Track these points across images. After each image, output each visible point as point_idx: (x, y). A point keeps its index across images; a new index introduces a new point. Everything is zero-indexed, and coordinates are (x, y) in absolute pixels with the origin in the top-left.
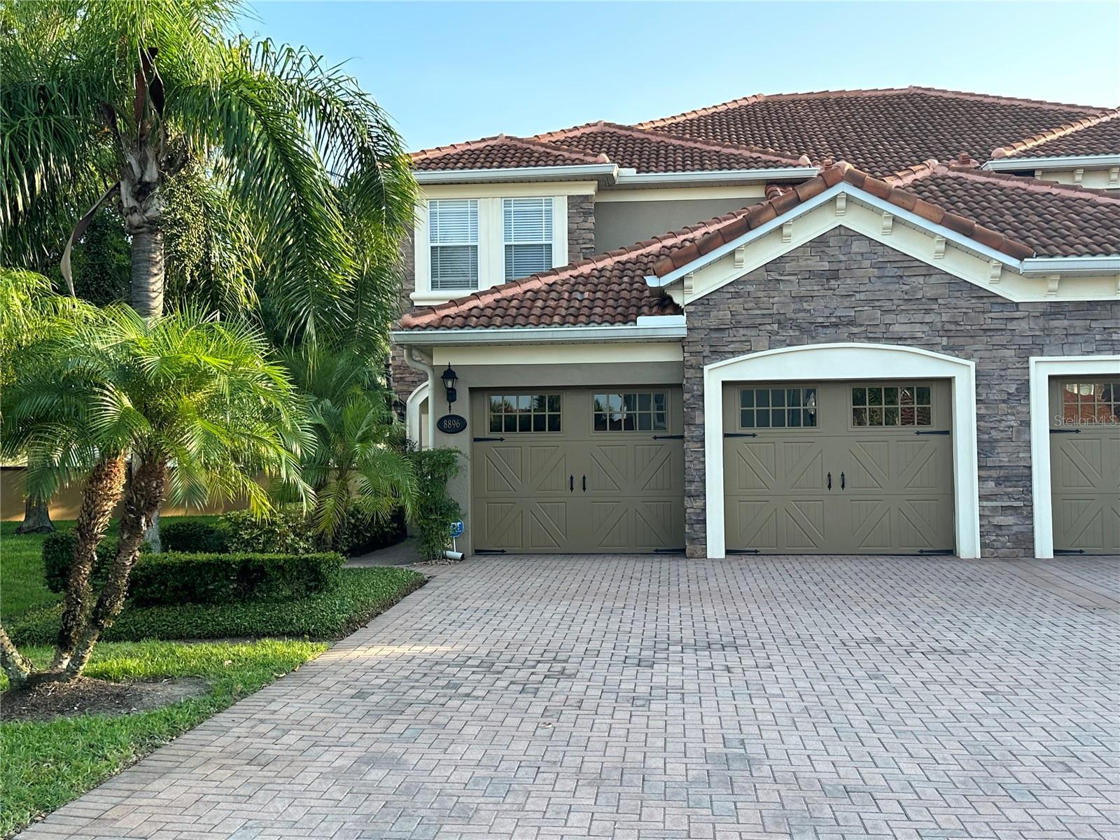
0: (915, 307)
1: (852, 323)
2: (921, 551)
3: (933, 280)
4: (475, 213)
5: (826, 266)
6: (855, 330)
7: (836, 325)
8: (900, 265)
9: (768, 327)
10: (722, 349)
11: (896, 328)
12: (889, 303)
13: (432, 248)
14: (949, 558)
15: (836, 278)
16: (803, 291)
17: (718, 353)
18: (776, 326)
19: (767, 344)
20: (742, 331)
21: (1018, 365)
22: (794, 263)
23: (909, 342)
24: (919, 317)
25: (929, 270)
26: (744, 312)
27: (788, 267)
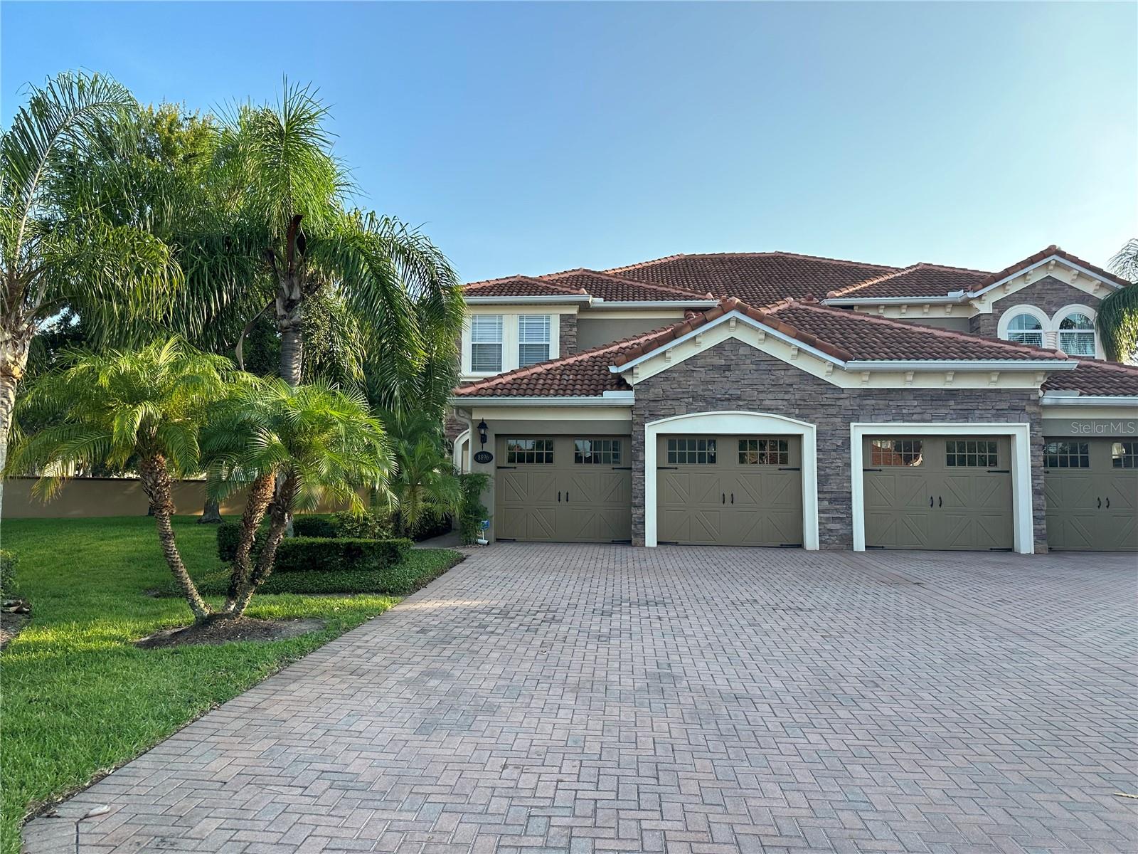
0: (778, 390)
1: (739, 399)
2: (782, 545)
3: (789, 373)
4: (501, 324)
5: (723, 362)
6: (741, 403)
7: (729, 400)
8: (769, 363)
9: (686, 400)
10: (657, 413)
11: (767, 403)
12: (763, 387)
13: (473, 345)
14: (800, 549)
15: (729, 370)
16: (708, 378)
17: (654, 416)
18: (691, 399)
19: (685, 411)
20: (670, 402)
21: (843, 428)
22: (703, 360)
23: (774, 411)
24: (781, 396)
25: (788, 367)
26: (671, 390)
27: (699, 363)
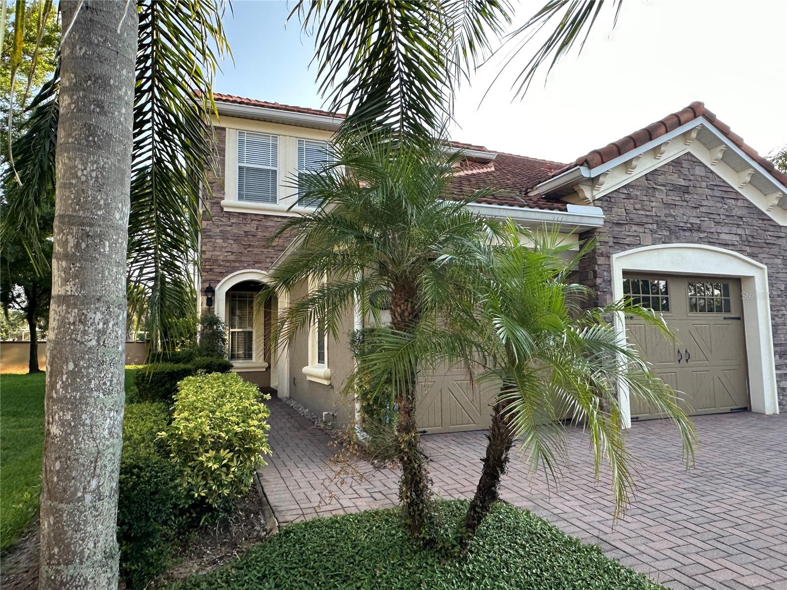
0: (732, 222)
1: (699, 230)
2: (731, 410)
4: (275, 146)
7: (690, 230)
8: (722, 189)
9: (650, 226)
10: (622, 241)
11: (723, 236)
12: (718, 217)
13: (240, 168)
14: (746, 413)
15: (688, 193)
17: (620, 244)
18: (655, 226)
19: (650, 240)
20: (634, 228)
22: (662, 177)
24: (734, 230)
26: (635, 212)
